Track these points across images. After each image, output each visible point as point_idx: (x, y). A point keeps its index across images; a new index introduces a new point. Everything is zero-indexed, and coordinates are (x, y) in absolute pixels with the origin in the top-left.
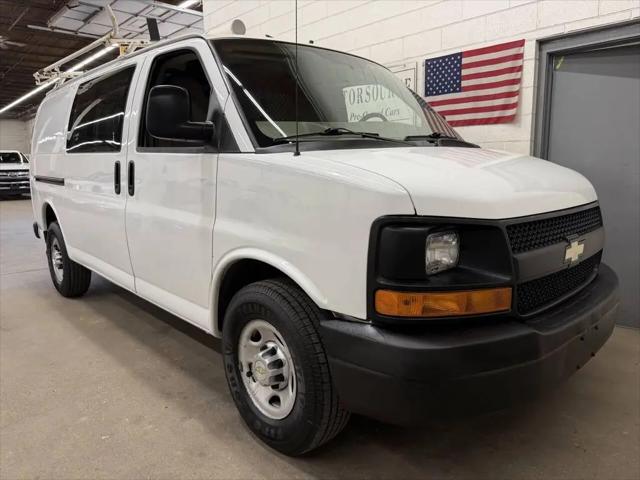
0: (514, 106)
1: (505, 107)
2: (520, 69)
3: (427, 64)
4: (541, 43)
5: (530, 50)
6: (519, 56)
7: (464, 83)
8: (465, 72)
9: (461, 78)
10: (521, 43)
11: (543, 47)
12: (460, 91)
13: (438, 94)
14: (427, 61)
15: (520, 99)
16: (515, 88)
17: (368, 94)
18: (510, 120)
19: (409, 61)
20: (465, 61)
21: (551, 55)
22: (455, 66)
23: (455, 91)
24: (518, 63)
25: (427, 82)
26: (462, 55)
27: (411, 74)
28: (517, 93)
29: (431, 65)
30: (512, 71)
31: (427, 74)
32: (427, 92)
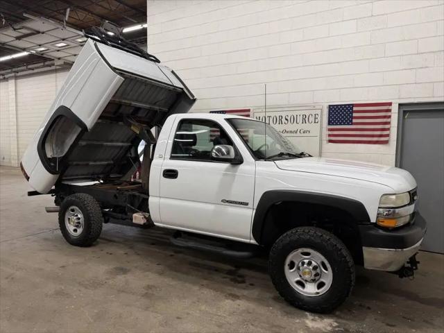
0: (388, 135)
1: (381, 136)
2: (390, 117)
3: (329, 108)
4: (400, 105)
5: (395, 108)
6: (389, 111)
7: (354, 121)
8: (355, 115)
9: (352, 118)
10: (390, 104)
11: (401, 107)
12: (352, 124)
13: (337, 124)
14: (330, 106)
15: (390, 132)
16: (387, 126)
17: (286, 119)
18: (386, 142)
19: (318, 104)
20: (355, 109)
21: (405, 112)
22: (349, 111)
23: (348, 124)
24: (388, 114)
25: (329, 117)
26: (353, 105)
27: (319, 112)
28: (388, 129)
29: (333, 109)
30: (385, 117)
31: (330, 113)
32: (330, 123)
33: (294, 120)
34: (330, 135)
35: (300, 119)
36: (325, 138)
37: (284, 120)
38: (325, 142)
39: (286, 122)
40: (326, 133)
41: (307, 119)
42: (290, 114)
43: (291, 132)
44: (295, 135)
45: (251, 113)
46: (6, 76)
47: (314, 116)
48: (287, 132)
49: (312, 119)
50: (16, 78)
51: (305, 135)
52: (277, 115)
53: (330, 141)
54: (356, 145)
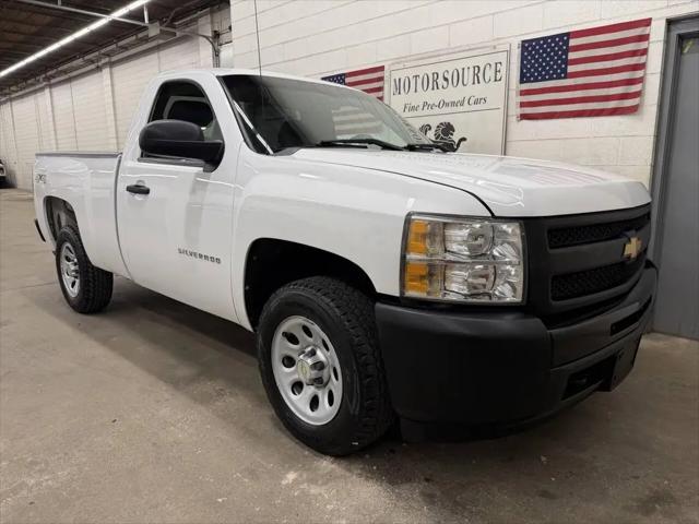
0: (638, 94)
1: (624, 97)
2: (644, 52)
3: (523, 46)
4: (670, 23)
5: (657, 32)
6: (644, 38)
7: (571, 69)
8: (572, 56)
9: (567, 62)
10: (647, 22)
11: (672, 27)
12: (565, 78)
13: (536, 80)
14: (523, 42)
15: (644, 87)
16: (639, 74)
17: (446, 79)
18: (632, 110)
19: (501, 41)
20: (573, 42)
21: (682, 38)
22: (560, 48)
23: (559, 78)
24: (642, 45)
25: (523, 66)
26: (568, 35)
27: (502, 58)
28: (641, 80)
29: (528, 47)
30: (634, 53)
31: (523, 58)
32: (523, 79)
33: (459, 78)
34: (523, 105)
35: (469, 76)
36: (515, 111)
37: (441, 81)
38: (513, 120)
39: (445, 83)
40: (515, 99)
41: (480, 75)
42: (451, 67)
43: (453, 104)
44: (460, 109)
45: (386, 74)
46: (100, 64)
47: (493, 66)
48: (447, 105)
49: (490, 73)
50: (112, 64)
51: (478, 107)
52: (430, 71)
53: (524, 117)
54: (571, 120)
